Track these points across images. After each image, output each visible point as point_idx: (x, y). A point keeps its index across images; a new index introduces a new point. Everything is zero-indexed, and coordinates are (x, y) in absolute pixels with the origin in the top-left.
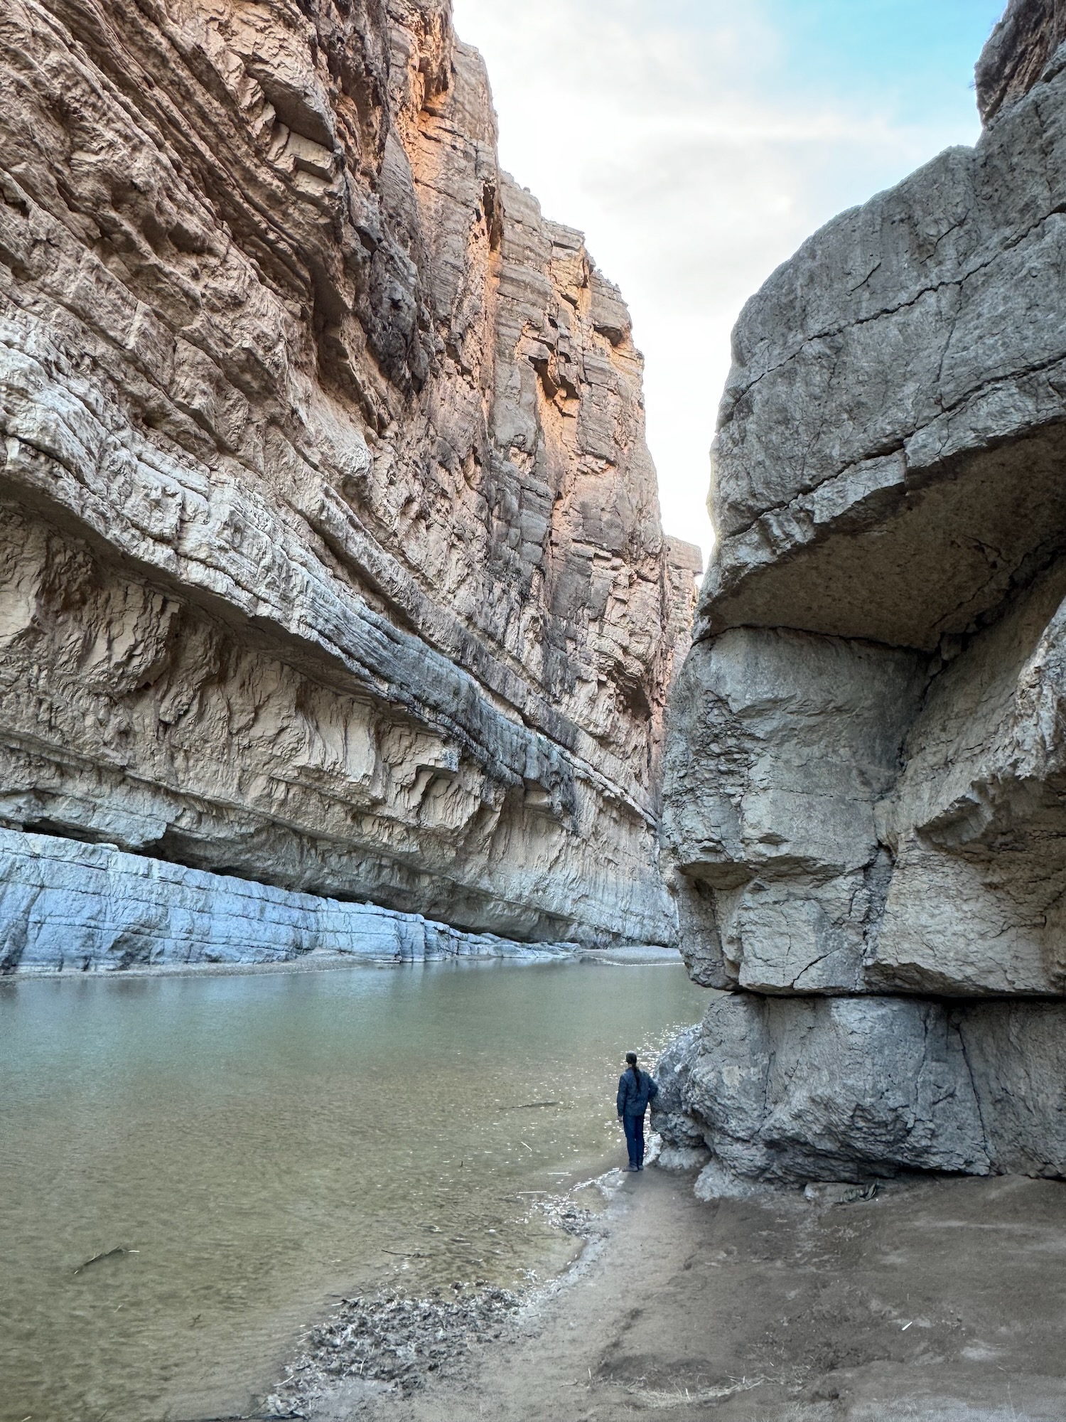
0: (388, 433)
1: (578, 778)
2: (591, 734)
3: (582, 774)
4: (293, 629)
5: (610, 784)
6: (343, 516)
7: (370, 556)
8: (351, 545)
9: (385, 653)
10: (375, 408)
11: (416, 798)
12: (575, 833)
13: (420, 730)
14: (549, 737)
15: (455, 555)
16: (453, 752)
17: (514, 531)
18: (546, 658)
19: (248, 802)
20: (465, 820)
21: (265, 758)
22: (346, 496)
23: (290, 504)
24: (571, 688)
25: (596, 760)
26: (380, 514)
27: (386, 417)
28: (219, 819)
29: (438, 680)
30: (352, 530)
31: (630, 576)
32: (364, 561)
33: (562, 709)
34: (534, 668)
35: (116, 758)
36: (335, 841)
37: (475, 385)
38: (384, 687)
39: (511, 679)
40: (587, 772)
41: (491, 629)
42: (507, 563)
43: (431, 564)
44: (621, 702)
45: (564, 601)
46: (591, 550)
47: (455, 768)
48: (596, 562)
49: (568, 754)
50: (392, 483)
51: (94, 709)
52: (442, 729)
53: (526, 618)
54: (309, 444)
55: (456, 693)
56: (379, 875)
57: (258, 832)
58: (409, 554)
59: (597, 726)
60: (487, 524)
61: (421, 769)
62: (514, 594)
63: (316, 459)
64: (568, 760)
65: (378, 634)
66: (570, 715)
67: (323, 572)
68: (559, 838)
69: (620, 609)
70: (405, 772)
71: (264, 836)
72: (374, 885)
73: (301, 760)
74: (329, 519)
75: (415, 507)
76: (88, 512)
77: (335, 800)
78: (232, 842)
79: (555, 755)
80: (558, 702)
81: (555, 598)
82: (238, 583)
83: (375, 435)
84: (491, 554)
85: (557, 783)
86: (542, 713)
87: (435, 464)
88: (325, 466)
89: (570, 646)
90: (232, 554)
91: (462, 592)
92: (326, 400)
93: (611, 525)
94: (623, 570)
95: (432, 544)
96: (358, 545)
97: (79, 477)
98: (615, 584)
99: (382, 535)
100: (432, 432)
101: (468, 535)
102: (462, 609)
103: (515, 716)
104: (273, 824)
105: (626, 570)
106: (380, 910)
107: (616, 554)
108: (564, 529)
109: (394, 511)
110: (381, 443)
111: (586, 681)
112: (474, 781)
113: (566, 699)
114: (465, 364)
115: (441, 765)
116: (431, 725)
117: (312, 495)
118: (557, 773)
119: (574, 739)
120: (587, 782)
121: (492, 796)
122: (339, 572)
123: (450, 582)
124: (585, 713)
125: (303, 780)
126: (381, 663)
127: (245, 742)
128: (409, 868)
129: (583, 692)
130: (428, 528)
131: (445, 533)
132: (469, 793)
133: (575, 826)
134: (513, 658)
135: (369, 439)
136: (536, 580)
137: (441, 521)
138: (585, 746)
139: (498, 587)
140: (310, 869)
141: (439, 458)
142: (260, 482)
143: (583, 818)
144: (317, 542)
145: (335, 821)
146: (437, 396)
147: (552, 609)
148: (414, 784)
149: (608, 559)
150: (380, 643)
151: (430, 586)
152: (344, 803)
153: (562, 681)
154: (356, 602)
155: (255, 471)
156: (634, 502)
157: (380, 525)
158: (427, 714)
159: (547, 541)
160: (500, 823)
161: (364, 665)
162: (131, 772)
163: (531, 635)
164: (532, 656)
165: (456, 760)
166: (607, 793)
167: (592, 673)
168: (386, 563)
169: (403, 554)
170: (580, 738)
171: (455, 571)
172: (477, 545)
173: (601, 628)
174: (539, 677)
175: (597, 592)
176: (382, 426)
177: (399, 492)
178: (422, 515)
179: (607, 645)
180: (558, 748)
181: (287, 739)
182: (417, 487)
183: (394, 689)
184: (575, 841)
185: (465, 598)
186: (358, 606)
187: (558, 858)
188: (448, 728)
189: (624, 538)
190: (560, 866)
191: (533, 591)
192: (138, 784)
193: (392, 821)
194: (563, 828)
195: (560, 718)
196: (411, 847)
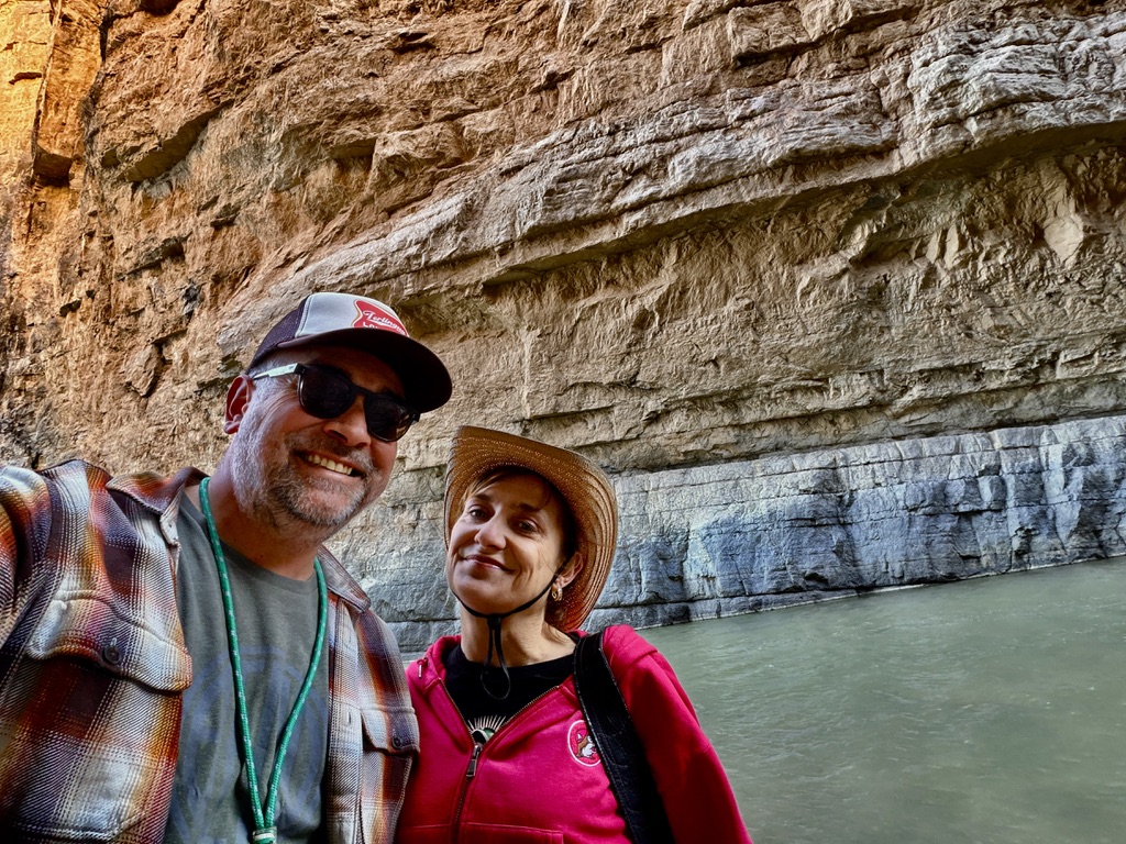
97: (1045, 98)
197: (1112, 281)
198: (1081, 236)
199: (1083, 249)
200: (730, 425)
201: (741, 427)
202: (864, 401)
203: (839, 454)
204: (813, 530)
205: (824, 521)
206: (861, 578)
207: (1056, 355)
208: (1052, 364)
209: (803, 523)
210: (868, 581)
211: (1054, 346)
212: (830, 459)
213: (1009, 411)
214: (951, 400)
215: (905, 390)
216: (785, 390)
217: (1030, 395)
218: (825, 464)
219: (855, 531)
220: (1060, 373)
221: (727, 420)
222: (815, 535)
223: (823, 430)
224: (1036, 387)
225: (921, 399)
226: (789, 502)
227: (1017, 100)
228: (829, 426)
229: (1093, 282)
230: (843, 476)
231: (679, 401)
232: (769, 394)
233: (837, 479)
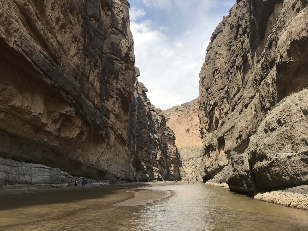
1: (110, 127)
2: (113, 114)
5: (118, 130)
9: (49, 68)
11: (58, 127)
12: (108, 144)
14: (102, 113)
15: (74, 45)
16: (73, 110)
18: (101, 87)
20: (76, 135)
24: (108, 98)
25: (115, 122)
26: (48, 19)
29: (68, 83)
31: (126, 67)
33: (105, 105)
34: (98, 89)
38: (48, 81)
39: (91, 91)
40: (112, 125)
42: (90, 53)
44: (122, 106)
47: (73, 115)
49: (107, 119)
52: (69, 101)
58: (58, 38)
59: (115, 111)
60: (84, 38)
61: (61, 115)
62: (92, 63)
64: (107, 121)
66: (108, 107)
68: (104, 146)
70: (56, 115)
73: (13, 103)
77: (27, 122)
80: (104, 103)
81: (103, 70)
84: (85, 48)
85: (104, 127)
86: (99, 104)
89: (108, 85)
93: (120, 50)
95: (66, 38)
96: (40, 25)
98: (122, 69)
103: (91, 103)
105: (124, 65)
108: (106, 49)
109: (53, 20)
111: (113, 97)
112: (79, 122)
113: (106, 102)
115: (69, 114)
116: (65, 98)
120: (112, 128)
121: (85, 128)
123: (72, 53)
124: (112, 107)
125: (13, 112)
129: (111, 101)
132: (77, 126)
133: (108, 142)
137: (70, 31)
138: (112, 117)
139: (87, 60)
143: (111, 139)
147: (103, 73)
148: (58, 120)
149: (119, 61)
153: (106, 96)
158: (64, 94)
160: (86, 139)
161: (41, 69)
163: (97, 79)
164: (97, 85)
165: (74, 112)
167: (114, 95)
169: (56, 37)
170: (110, 114)
171: (74, 50)
172: (81, 44)
173: (117, 81)
174: (99, 93)
175: (116, 70)
178: (63, 27)
179: (119, 86)
180: (104, 117)
182: (62, 15)
183: (53, 82)
184: (108, 147)
187: (103, 152)
188: (72, 101)
190: (103, 155)
191: (98, 64)
193: (49, 133)
194: (105, 142)
195: (105, 107)
196: (55, 143)
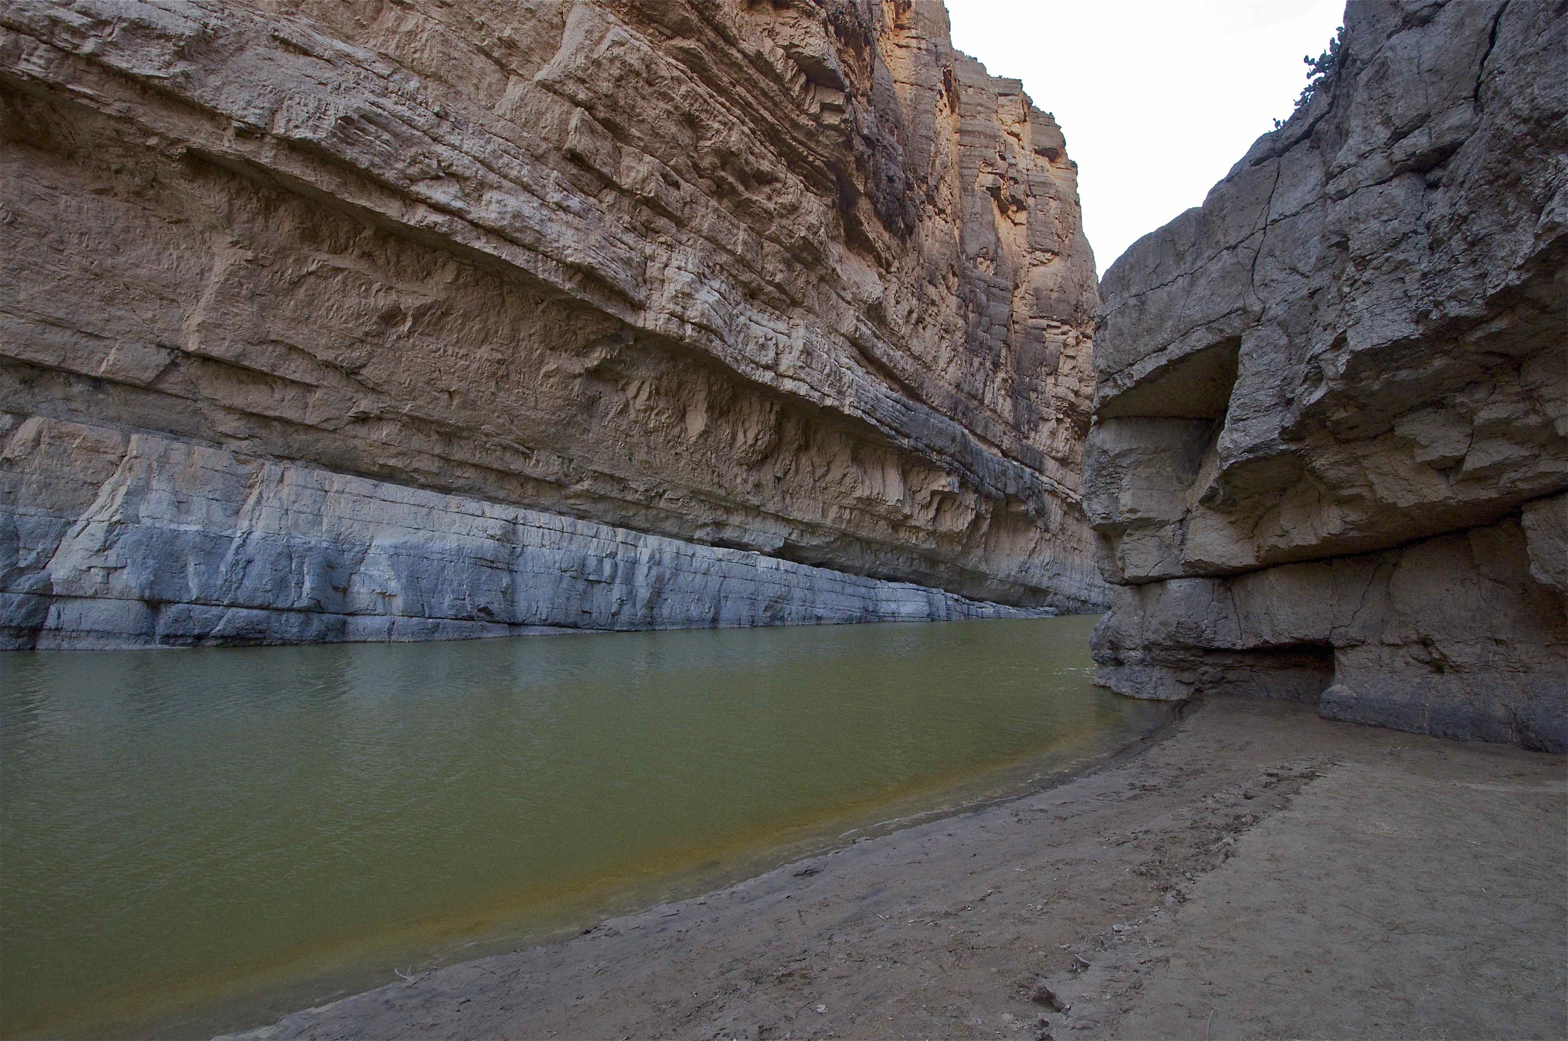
0: (893, 269)
1: (1046, 490)
2: (1054, 458)
3: (1049, 488)
4: (847, 412)
5: (1071, 493)
6: (869, 332)
7: (889, 355)
8: (876, 350)
9: (904, 419)
10: (883, 254)
11: (931, 513)
12: (1047, 530)
13: (932, 468)
14: (1022, 463)
15: (944, 344)
16: (954, 480)
17: (985, 320)
18: (1015, 406)
19: (828, 522)
20: (966, 525)
21: (836, 494)
22: (869, 318)
23: (836, 331)
24: (1036, 426)
25: (1058, 476)
26: (892, 325)
27: (890, 258)
28: (813, 533)
29: (941, 432)
30: (876, 340)
31: (1077, 338)
32: (885, 360)
33: (1030, 442)
34: (1007, 414)
35: (754, 500)
36: (882, 544)
37: (949, 219)
38: (905, 441)
39: (991, 426)
40: (1052, 485)
41: (973, 392)
42: (981, 343)
43: (928, 353)
44: (1076, 432)
45: (1026, 363)
46: (1044, 322)
47: (956, 491)
48: (1049, 331)
49: (1037, 474)
50: (898, 302)
51: (741, 473)
52: (945, 466)
53: (998, 380)
54: (844, 289)
55: (953, 440)
56: (911, 565)
57: (836, 540)
58: (913, 349)
59: (1058, 452)
60: (965, 317)
61: (934, 493)
62: (988, 364)
63: (849, 298)
64: (1037, 478)
65: (898, 407)
66: (1036, 446)
67: (860, 371)
68: (1034, 535)
69: (1070, 363)
70: (924, 496)
71: (839, 543)
72: (908, 570)
73: (858, 493)
74: (861, 335)
75: (915, 316)
76: (728, 358)
77: (880, 517)
78: (821, 547)
79: (1027, 477)
80: (1027, 438)
81: (1019, 363)
82: (812, 387)
83: (884, 273)
84: (969, 338)
85: (1029, 495)
86: (1016, 446)
87: (925, 283)
88: (857, 300)
89: (1033, 396)
90: (807, 369)
91: (951, 369)
92: (852, 256)
93: (1059, 301)
94: (1071, 334)
95: (927, 339)
96: (880, 349)
97: (722, 339)
98: (1065, 345)
99: (894, 339)
100: (922, 261)
101: (952, 328)
102: (952, 381)
103: (995, 451)
104: (844, 535)
105: (1073, 333)
106: (915, 586)
107: (1064, 322)
108: (1021, 309)
109: (900, 322)
110: (888, 277)
111: (1047, 420)
112: (970, 499)
113: (1033, 434)
114: (941, 207)
115: (947, 489)
116: (938, 463)
117: (849, 322)
118: (1030, 488)
119: (1041, 463)
120: (1053, 493)
121: (983, 507)
122: (870, 370)
123: (942, 364)
124: (1048, 443)
125: (860, 506)
126: (902, 426)
127: (824, 485)
128: (932, 559)
129: (1046, 428)
130: (924, 328)
131: (936, 329)
132: (967, 507)
133: (1046, 524)
134: (991, 410)
135: (881, 276)
136: (1004, 352)
137: (932, 322)
138: (1050, 467)
139: (976, 362)
140: (867, 561)
141: (928, 278)
142: (818, 320)
143: (1052, 519)
144: (855, 352)
145: (880, 531)
146: (923, 234)
147: (1018, 370)
148: (930, 503)
149: (1058, 327)
150: (901, 413)
151: (929, 368)
152: (886, 519)
153: (1029, 422)
154: (881, 388)
155: (815, 313)
156: (1076, 280)
157: (892, 333)
158: (935, 456)
159: (1010, 321)
160: (990, 526)
161: (891, 428)
162: (762, 509)
163: (1003, 392)
164: (1005, 406)
165: (957, 485)
166: (1069, 500)
167: (1050, 413)
168: (898, 358)
169: (909, 350)
170: (1046, 461)
171: (945, 354)
172: (959, 334)
173: (1056, 380)
174: (1011, 420)
175: (1051, 354)
176: (889, 265)
177: (905, 307)
178: (920, 320)
179: (1061, 391)
180: (1028, 470)
181: (848, 480)
182: (915, 302)
183: (912, 442)
184: (1048, 536)
185: (953, 372)
186: (884, 390)
187: (1035, 548)
188: (950, 464)
189: (1070, 309)
190: (1035, 555)
191: (1002, 361)
192: (766, 515)
193: (917, 529)
194: (1037, 527)
195: (1029, 448)
196: (931, 545)
197: (704, 461)
198: (703, 428)
199: (701, 436)
200: (439, 456)
201: (447, 460)
202: (552, 478)
203: (522, 512)
204: (490, 570)
205: (501, 565)
206: (514, 616)
207: (664, 491)
208: (661, 496)
209: (484, 563)
210: (520, 618)
211: (666, 486)
212: (514, 515)
213: (629, 518)
214: (602, 498)
215: (581, 480)
216: (500, 445)
217: (643, 511)
218: (510, 518)
219: (519, 579)
220: (662, 504)
221: (438, 450)
222: (491, 575)
223: (513, 489)
224: (648, 507)
225: (588, 491)
226: (478, 542)
227: (711, 331)
228: (519, 487)
229: (697, 457)
230: (520, 533)
231: (398, 413)
232: (486, 443)
233: (515, 532)
